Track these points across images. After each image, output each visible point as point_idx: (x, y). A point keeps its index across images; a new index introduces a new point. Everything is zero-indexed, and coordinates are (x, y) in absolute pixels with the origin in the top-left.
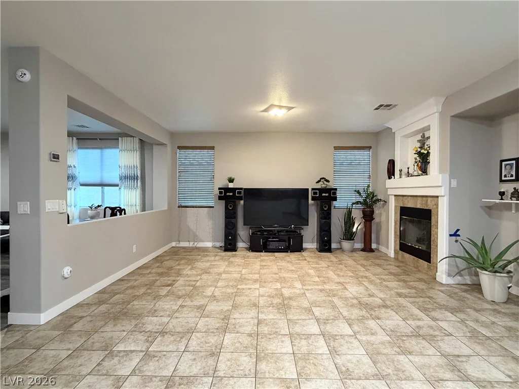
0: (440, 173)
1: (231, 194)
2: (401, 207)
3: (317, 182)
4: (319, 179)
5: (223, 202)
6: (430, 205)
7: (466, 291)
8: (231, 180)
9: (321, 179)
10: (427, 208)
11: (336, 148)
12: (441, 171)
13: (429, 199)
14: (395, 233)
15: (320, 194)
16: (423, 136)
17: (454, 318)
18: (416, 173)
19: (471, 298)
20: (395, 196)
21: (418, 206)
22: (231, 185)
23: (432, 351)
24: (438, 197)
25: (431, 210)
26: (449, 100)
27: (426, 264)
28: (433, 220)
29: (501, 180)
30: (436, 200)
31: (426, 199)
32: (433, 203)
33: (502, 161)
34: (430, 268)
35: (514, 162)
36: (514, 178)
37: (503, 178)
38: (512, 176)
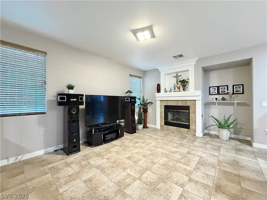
0: (196, 90)
1: (75, 100)
2: (165, 106)
3: (127, 93)
4: (127, 91)
5: (62, 107)
6: (188, 104)
8: (71, 87)
9: (128, 91)
11: (131, 75)
13: (188, 102)
14: (161, 117)
15: (131, 100)
16: (177, 75)
18: (176, 90)
20: (160, 100)
21: (180, 105)
22: (71, 92)
24: (195, 100)
25: (189, 106)
26: (201, 60)
27: (186, 130)
28: (191, 111)
29: (210, 94)
30: (193, 102)
31: (186, 101)
32: (191, 103)
33: (210, 87)
34: (189, 131)
35: (216, 88)
36: (216, 93)
37: (211, 93)
38: (215, 92)
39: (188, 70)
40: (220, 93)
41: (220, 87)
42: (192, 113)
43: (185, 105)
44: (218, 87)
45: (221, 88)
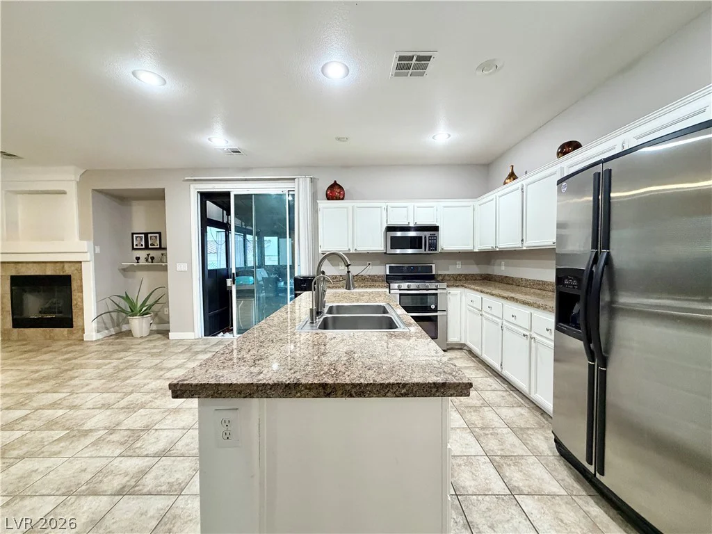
0: (81, 239)
2: (11, 276)
6: (68, 270)
7: (117, 338)
10: (64, 274)
12: (83, 236)
13: (67, 265)
17: (131, 353)
19: (126, 340)
21: (49, 273)
23: (140, 370)
24: (81, 262)
25: (70, 276)
26: (87, 175)
27: (65, 331)
28: (74, 285)
29: (133, 249)
30: (77, 265)
31: (62, 265)
32: (73, 268)
33: (133, 234)
34: (72, 333)
35: (143, 235)
36: (144, 247)
37: (135, 247)
38: (142, 245)
39: (64, 193)
40: (150, 247)
41: (149, 235)
42: (76, 291)
43: (62, 274)
44: (146, 235)
45: (151, 237)
